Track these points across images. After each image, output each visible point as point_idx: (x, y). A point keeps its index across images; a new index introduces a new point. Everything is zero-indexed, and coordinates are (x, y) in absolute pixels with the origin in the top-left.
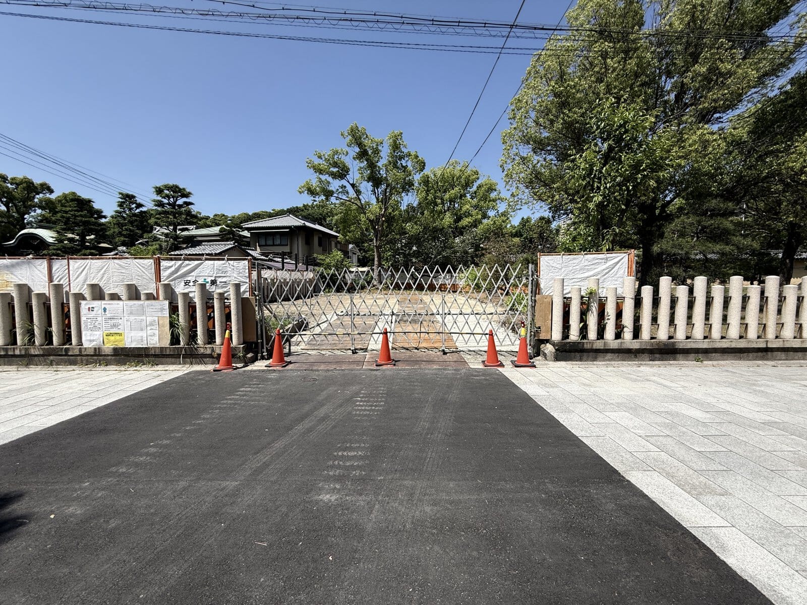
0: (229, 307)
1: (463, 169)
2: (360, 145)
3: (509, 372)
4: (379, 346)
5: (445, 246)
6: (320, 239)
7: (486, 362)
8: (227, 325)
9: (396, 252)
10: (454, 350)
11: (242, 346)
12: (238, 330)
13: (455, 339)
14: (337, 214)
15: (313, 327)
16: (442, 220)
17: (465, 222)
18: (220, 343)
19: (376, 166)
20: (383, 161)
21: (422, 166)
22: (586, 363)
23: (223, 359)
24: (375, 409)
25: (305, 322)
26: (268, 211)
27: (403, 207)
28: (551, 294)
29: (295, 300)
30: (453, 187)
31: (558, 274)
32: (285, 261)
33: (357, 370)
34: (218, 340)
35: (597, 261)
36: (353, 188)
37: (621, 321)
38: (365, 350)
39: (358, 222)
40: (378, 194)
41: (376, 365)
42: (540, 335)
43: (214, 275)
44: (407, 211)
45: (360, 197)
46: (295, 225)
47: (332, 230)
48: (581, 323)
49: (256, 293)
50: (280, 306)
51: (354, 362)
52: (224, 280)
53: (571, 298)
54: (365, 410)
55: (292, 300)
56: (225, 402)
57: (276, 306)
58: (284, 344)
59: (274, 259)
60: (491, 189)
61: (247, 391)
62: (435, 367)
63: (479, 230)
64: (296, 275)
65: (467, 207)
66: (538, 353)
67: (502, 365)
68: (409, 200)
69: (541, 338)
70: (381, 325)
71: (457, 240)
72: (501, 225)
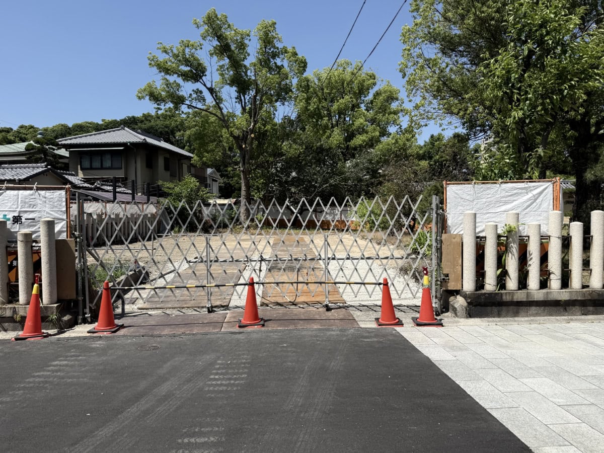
0: (38, 252)
1: (355, 71)
2: (220, 37)
3: (410, 332)
4: (243, 302)
5: (333, 172)
6: (166, 160)
7: (380, 320)
8: (35, 277)
9: (269, 179)
10: (341, 305)
11: (56, 305)
12: (50, 284)
13: (341, 290)
14: (190, 128)
15: (155, 279)
16: (328, 137)
17: (359, 140)
18: (25, 302)
19: (241, 66)
20: (250, 60)
21: (303, 65)
22: (505, 319)
23: (28, 323)
24: (233, 384)
25: (144, 272)
26: (95, 122)
27: (278, 120)
28: (461, 233)
29: (130, 243)
30: (342, 94)
31: (468, 207)
32: (118, 190)
33: (214, 334)
34: (22, 297)
35: (515, 191)
36: (212, 94)
37: (547, 266)
38: (226, 307)
39: (218, 140)
40: (245, 103)
41: (240, 327)
42: (449, 285)
43: (18, 210)
44: (282, 126)
45: (222, 105)
46: (132, 141)
47: (183, 148)
48: (498, 269)
49: (77, 233)
50: (110, 251)
51: (210, 323)
52: (31, 216)
53: (485, 237)
54: (221, 385)
55: (126, 243)
56: (31, 380)
57: (103, 251)
58: (115, 302)
59: (103, 187)
60: (391, 98)
61: (63, 366)
62: (315, 327)
63: (375, 152)
64: (133, 209)
65: (361, 121)
66: (446, 307)
67: (400, 323)
68: (284, 111)
69: (449, 289)
70: (247, 275)
71: (348, 164)
72: (404, 144)
